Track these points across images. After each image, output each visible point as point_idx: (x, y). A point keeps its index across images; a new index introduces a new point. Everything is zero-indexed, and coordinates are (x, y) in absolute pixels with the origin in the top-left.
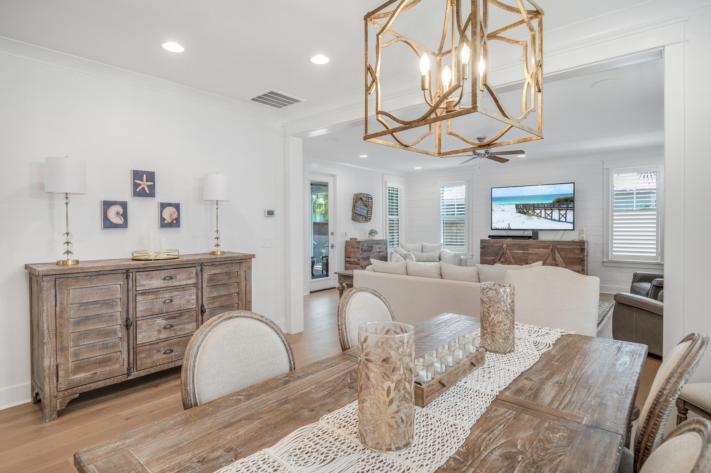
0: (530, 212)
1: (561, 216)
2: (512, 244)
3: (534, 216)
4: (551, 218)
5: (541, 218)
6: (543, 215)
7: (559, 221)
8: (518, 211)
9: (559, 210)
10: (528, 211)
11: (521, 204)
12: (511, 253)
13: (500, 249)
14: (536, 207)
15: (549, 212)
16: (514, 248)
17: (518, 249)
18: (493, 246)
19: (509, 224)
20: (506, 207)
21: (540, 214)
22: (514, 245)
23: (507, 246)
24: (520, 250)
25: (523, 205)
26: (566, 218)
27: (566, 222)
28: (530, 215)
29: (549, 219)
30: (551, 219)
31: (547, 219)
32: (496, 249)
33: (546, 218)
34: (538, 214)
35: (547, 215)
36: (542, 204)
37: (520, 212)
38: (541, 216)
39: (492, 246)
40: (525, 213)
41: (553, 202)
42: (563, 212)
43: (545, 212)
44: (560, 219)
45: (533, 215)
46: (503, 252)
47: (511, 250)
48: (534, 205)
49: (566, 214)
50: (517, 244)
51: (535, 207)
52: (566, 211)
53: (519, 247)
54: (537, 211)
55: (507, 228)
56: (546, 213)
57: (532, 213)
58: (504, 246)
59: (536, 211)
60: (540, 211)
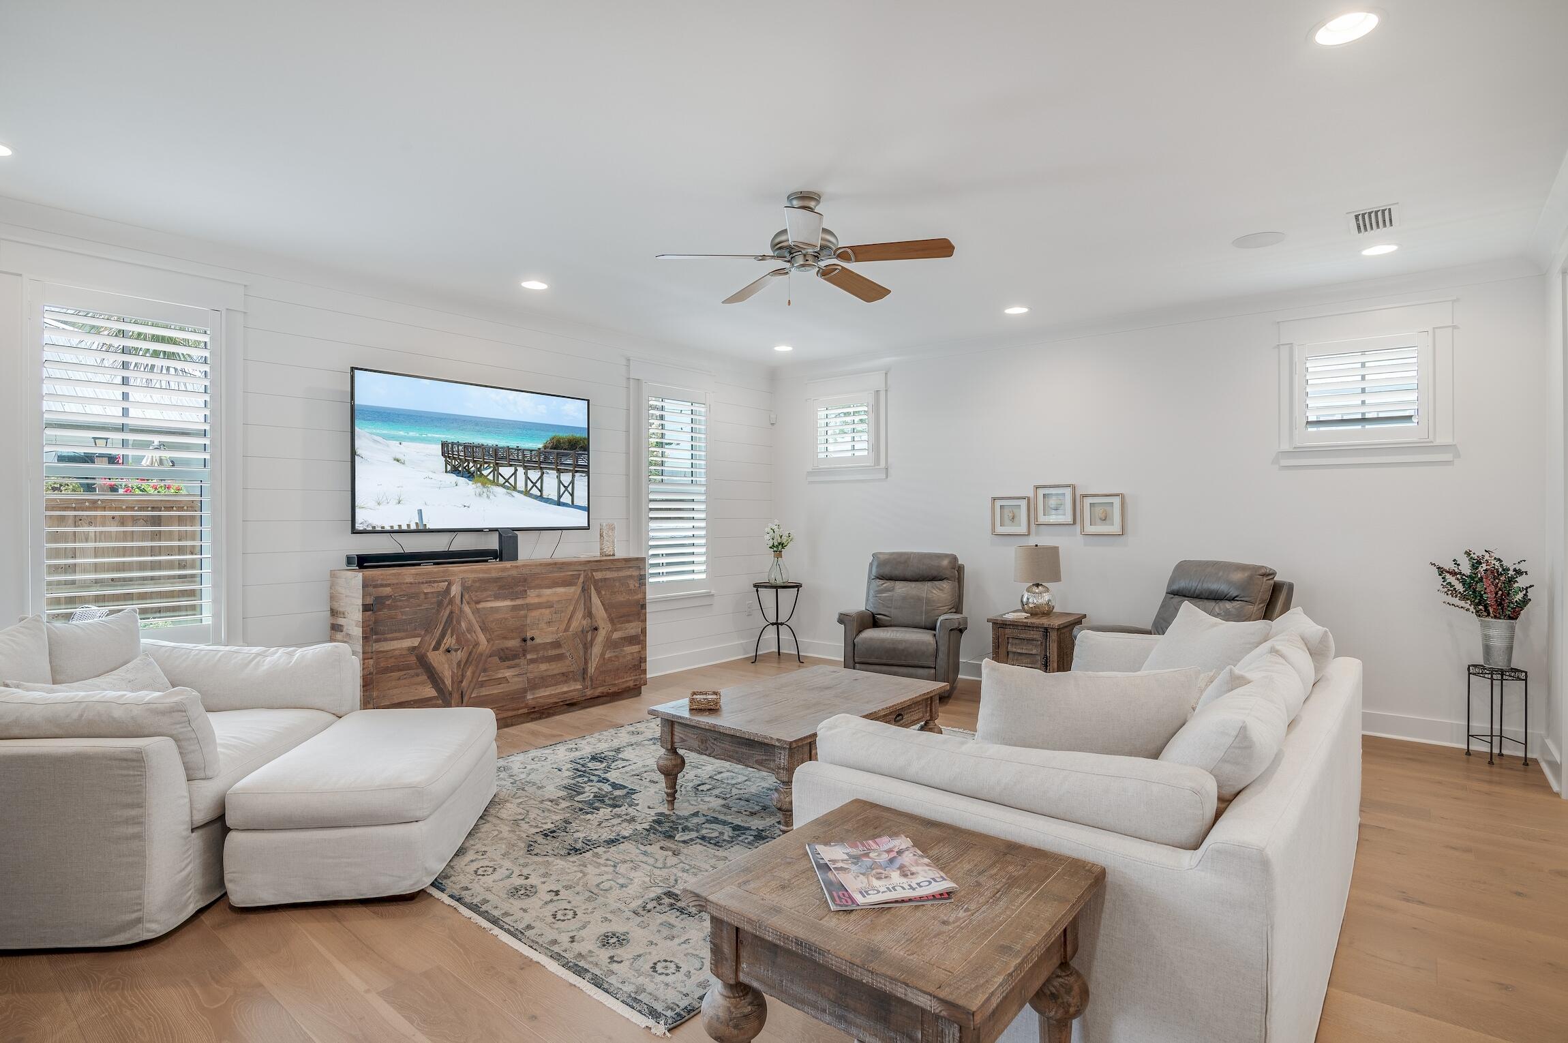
0: (485, 473)
1: (562, 489)
2: (481, 580)
3: (498, 485)
4: (539, 494)
5: (515, 494)
6: (521, 485)
7: (559, 503)
8: (449, 468)
9: (559, 471)
10: (479, 470)
11: (458, 444)
12: (476, 612)
13: (440, 604)
14: (502, 458)
15: (534, 475)
16: (485, 594)
17: (497, 597)
18: (415, 596)
19: (420, 512)
20: (409, 450)
21: (512, 481)
22: (485, 583)
23: (466, 589)
24: (505, 598)
25: (466, 446)
26: (572, 495)
27: (573, 505)
28: (485, 482)
29: (536, 497)
30: (541, 498)
31: (531, 496)
32: (426, 606)
33: (527, 493)
34: (507, 481)
35: (530, 485)
36: (518, 449)
37: (455, 470)
38: (515, 488)
39: (411, 596)
40: (470, 476)
41: (545, 447)
42: (566, 478)
43: (526, 474)
44: (560, 497)
45: (495, 483)
46: (451, 612)
47: (478, 602)
48: (496, 449)
49: (572, 482)
50: (496, 580)
51: (500, 457)
52: (573, 476)
53: (500, 588)
54: (506, 471)
55: (413, 527)
56: (527, 478)
57: (491, 477)
58: (455, 590)
59: (502, 470)
60: (512, 470)
